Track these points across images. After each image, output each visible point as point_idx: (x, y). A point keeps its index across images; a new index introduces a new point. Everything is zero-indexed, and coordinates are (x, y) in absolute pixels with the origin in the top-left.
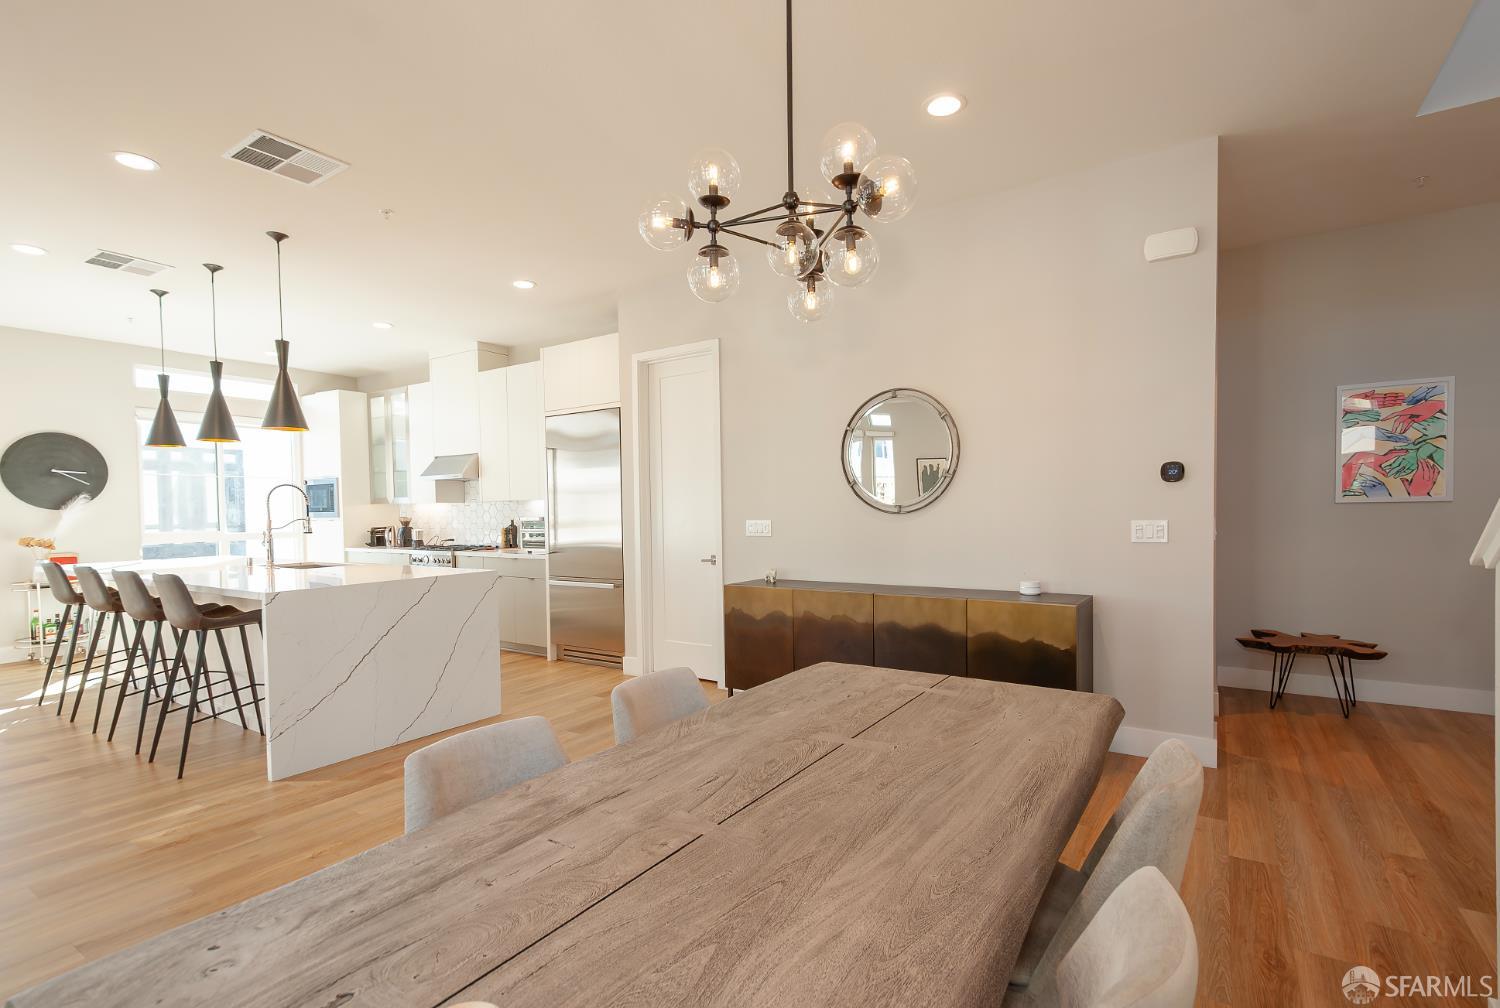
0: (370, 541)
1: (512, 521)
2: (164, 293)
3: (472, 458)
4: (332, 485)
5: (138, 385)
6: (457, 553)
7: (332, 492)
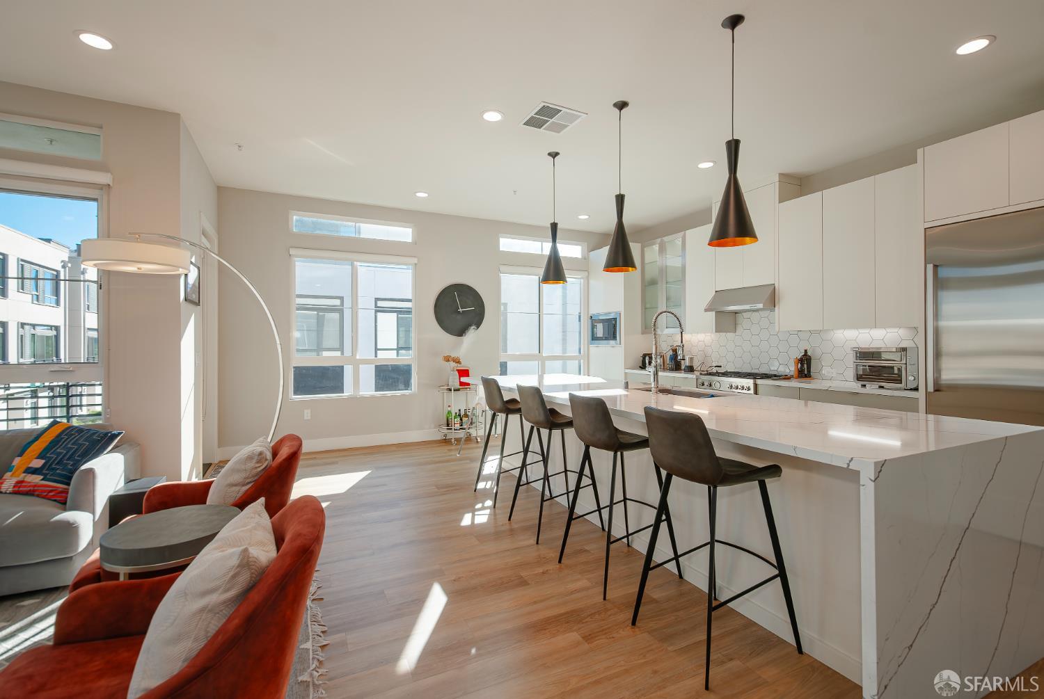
0: (641, 365)
1: (806, 351)
2: (557, 154)
3: (770, 290)
4: (615, 319)
5: (502, 249)
6: (759, 382)
7: (615, 326)
